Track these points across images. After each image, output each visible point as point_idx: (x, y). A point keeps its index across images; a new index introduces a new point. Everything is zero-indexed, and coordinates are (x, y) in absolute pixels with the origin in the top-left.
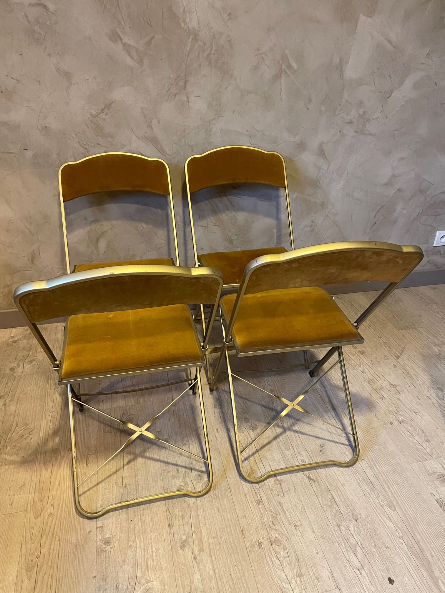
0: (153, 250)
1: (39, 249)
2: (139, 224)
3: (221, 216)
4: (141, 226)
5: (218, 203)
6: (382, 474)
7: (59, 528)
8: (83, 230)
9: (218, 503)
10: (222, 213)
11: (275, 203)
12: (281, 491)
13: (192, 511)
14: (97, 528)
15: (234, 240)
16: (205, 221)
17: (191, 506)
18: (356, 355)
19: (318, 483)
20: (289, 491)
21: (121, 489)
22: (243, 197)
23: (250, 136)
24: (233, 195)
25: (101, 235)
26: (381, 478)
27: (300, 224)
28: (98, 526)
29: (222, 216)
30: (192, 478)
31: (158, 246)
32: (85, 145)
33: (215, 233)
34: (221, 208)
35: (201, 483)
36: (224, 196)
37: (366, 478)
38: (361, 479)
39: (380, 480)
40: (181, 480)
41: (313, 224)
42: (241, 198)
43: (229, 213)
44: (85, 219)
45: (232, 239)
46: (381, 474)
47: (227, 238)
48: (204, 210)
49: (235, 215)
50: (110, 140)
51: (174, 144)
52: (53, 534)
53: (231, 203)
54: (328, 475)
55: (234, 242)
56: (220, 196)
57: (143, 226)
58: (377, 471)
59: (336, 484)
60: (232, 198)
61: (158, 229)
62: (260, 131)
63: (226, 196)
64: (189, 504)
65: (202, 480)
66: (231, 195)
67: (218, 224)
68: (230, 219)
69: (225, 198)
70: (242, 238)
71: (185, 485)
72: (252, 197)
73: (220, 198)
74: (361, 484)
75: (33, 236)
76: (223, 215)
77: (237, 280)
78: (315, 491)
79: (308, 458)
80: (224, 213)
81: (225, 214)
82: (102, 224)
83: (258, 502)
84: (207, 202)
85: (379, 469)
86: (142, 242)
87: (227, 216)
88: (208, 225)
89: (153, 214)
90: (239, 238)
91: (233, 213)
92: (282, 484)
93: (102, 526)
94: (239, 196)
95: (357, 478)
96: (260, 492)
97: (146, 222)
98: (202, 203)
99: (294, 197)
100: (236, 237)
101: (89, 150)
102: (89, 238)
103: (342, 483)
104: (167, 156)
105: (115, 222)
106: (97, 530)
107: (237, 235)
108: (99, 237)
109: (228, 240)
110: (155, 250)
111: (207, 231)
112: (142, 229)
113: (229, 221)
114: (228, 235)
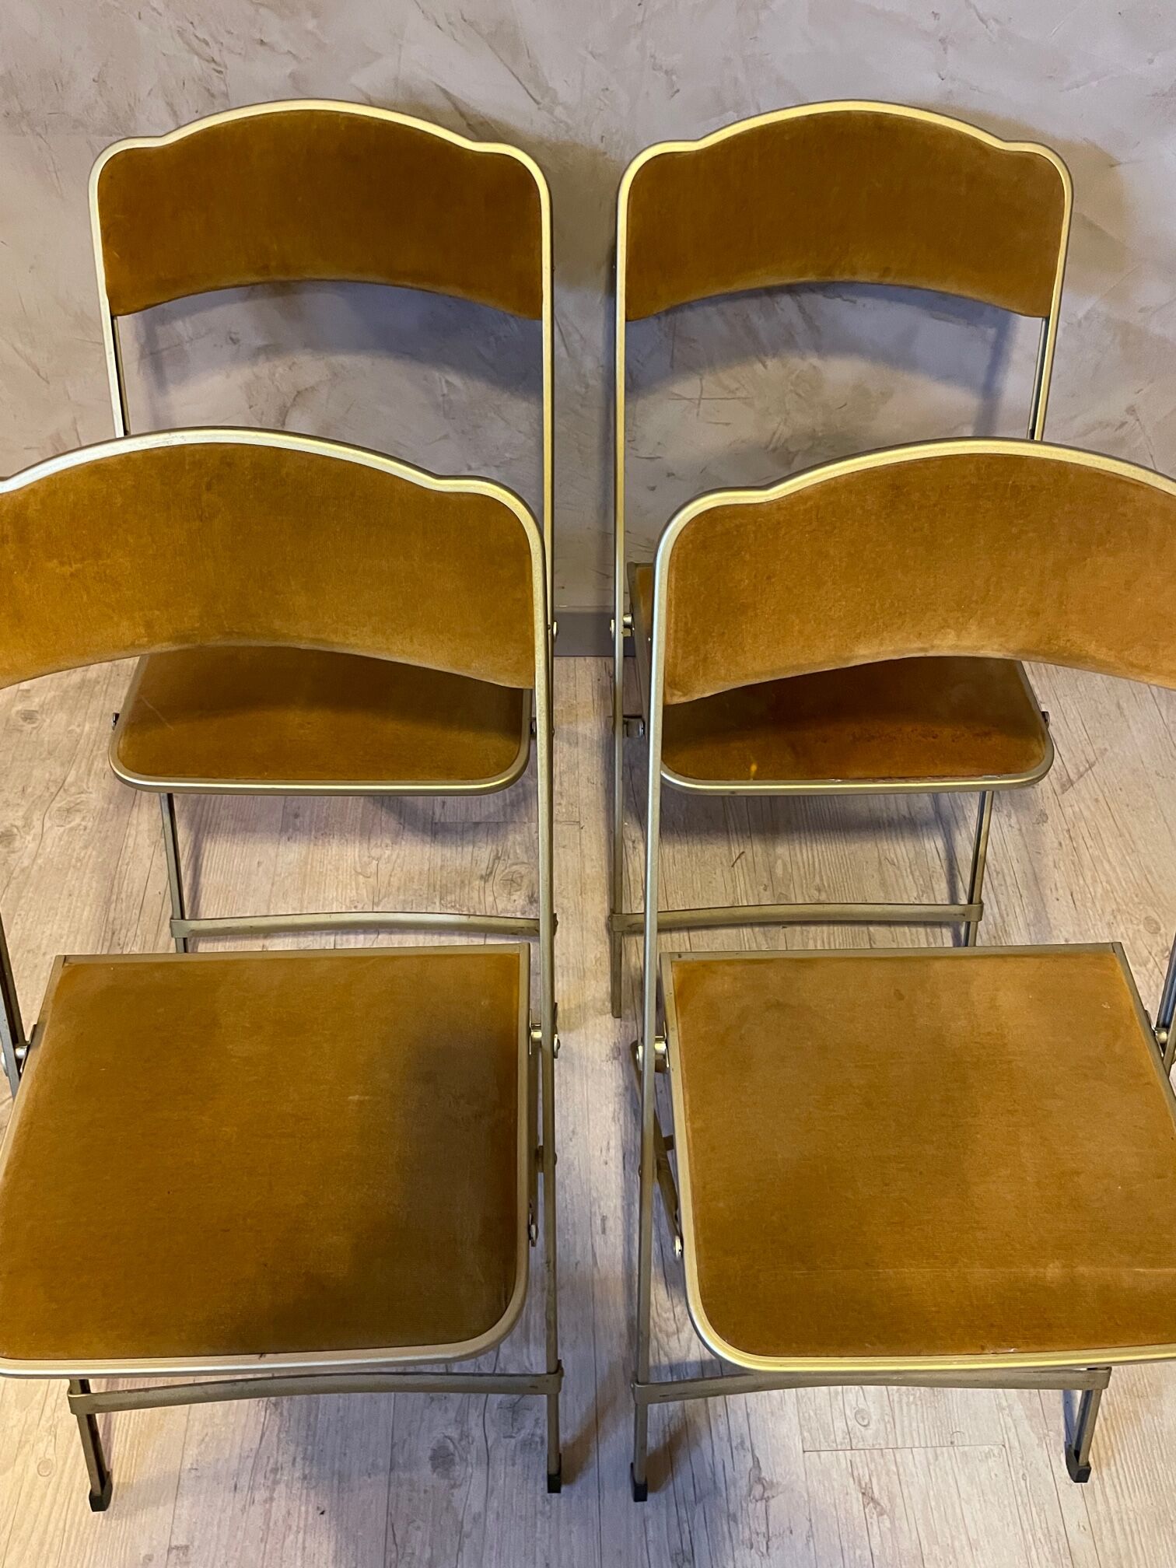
1: (76, 430)
2: (437, 374)
4: (443, 383)
6: (1117, 1527)
7: (61, 1525)
8: (228, 376)
9: (550, 1537)
10: (766, 355)
11: (991, 332)
12: (763, 1529)
13: (465, 1549)
14: (169, 1551)
15: (796, 454)
17: (467, 1528)
18: (1150, 966)
19: (892, 1522)
20: (788, 1532)
21: (263, 1413)
22: (861, 301)
23: (942, 41)
25: (294, 399)
26: (1108, 1543)
27: (1076, 416)
28: (174, 1543)
29: (766, 367)
30: (487, 1415)
31: (507, 455)
32: (207, 44)
33: (727, 424)
34: (763, 337)
35: (513, 1441)
37: (1058, 1533)
38: (1039, 1535)
39: (1103, 1546)
40: (452, 1414)
41: (1130, 419)
42: (855, 302)
44: (231, 339)
45: (792, 450)
46: (1111, 1522)
47: (771, 446)
48: (695, 341)
50: (311, 24)
51: (590, 57)
52: (41, 1544)
53: (808, 319)
54: (931, 1493)
55: (798, 460)
57: (454, 384)
58: (1101, 1508)
59: (952, 1537)
61: (506, 396)
63: (790, 292)
64: (460, 1518)
65: (519, 1430)
67: (742, 394)
68: (793, 377)
71: (461, 1440)
72: (902, 302)
74: (1034, 1552)
75: (48, 382)
76: (768, 361)
77: (754, 768)
78: (876, 1552)
79: (882, 1407)
80: (776, 356)
81: (777, 360)
82: (294, 363)
83: (680, 1558)
85: (1112, 1502)
86: (446, 437)
87: (784, 366)
88: (705, 396)
89: (492, 339)
91: (814, 361)
92: (772, 1502)
93: (187, 1547)
95: (1026, 1526)
96: (693, 1519)
97: (464, 367)
99: (1081, 314)
101: (226, 67)
102: (251, 407)
103: (973, 1535)
104: (559, 111)
105: (344, 360)
106: (170, 1556)
108: (288, 405)
109: (774, 450)
110: (497, 466)
111: (698, 415)
112: (445, 391)
113: (790, 387)
114: (778, 434)
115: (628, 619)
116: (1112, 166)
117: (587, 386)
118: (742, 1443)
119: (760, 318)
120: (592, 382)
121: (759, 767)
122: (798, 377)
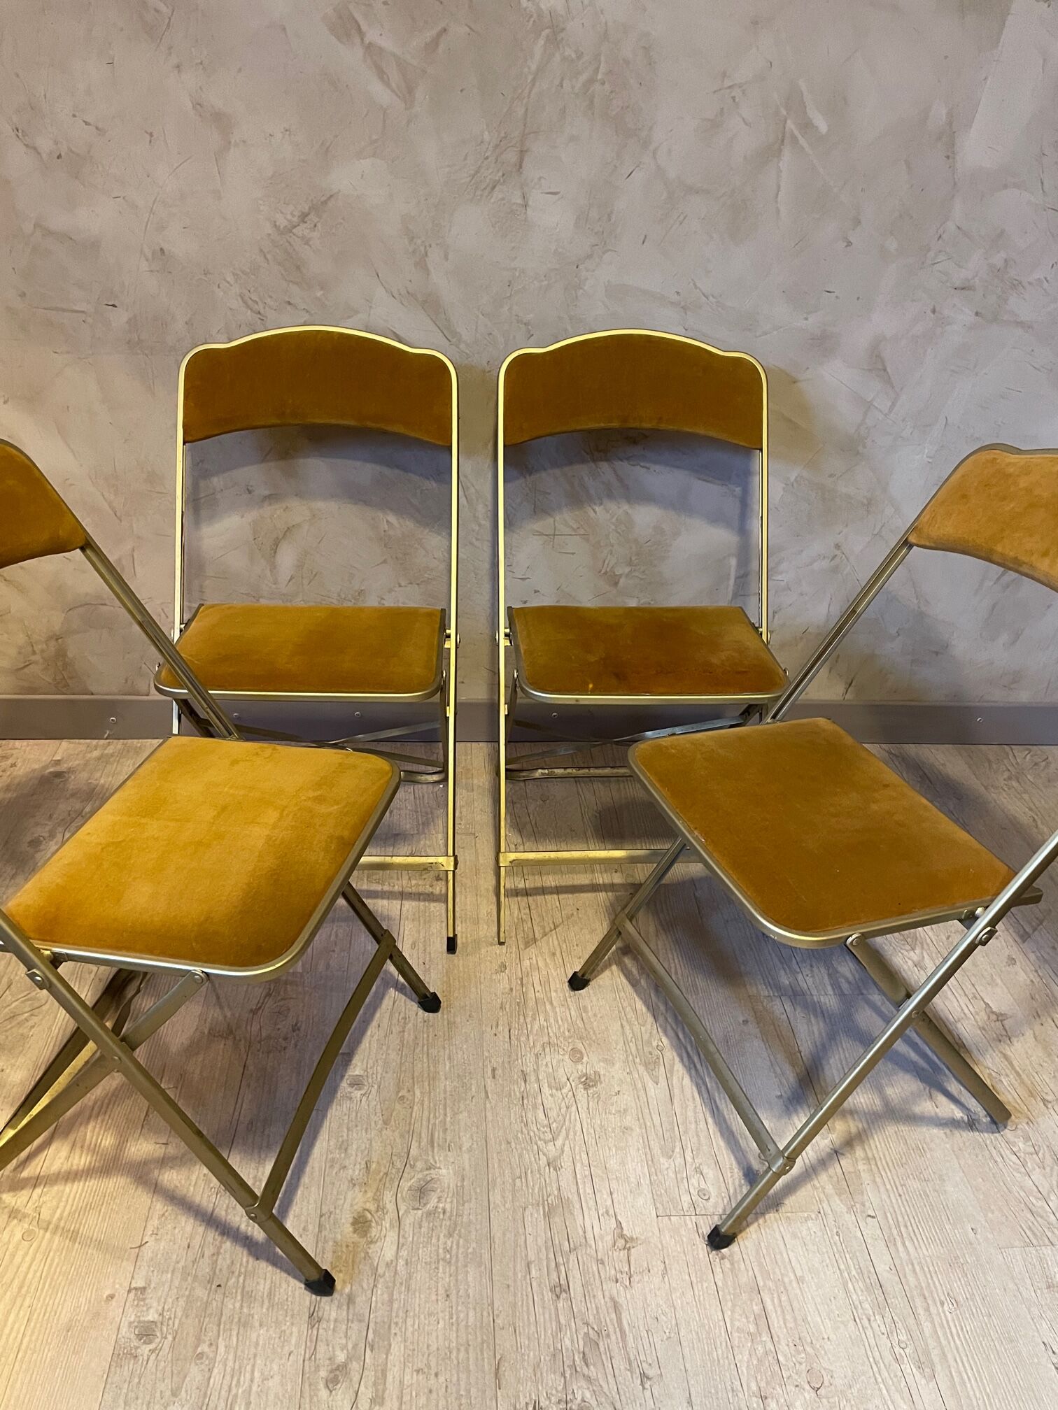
0: (411, 583)
1: (133, 556)
2: (381, 515)
3: (592, 514)
4: (385, 521)
5: (586, 479)
6: (918, 1268)
7: (38, 1274)
8: (242, 517)
9: (451, 1276)
10: (595, 504)
11: (738, 490)
12: (627, 1269)
13: (380, 1286)
14: (129, 1291)
15: (621, 576)
16: (551, 520)
17: (380, 1271)
19: (732, 1264)
20: (647, 1271)
21: (215, 1196)
22: (653, 467)
23: (683, 307)
24: (628, 459)
25: (285, 534)
26: (911, 1279)
27: (802, 551)
28: (133, 1285)
29: (595, 512)
30: (399, 1195)
32: (257, 303)
33: (573, 554)
34: (592, 492)
35: (420, 1212)
36: (601, 460)
37: (869, 1272)
38: (854, 1272)
39: (907, 1281)
40: (370, 1194)
41: (838, 552)
42: (649, 469)
43: (612, 506)
44: (248, 489)
45: (617, 573)
46: (913, 1265)
47: (603, 571)
48: (549, 494)
49: (630, 511)
50: (319, 294)
51: (481, 316)
52: (21, 1288)
53: (620, 480)
54: (762, 1244)
55: (622, 580)
56: (594, 461)
57: (392, 522)
58: (903, 1255)
59: (782, 1275)
60: (624, 467)
61: (427, 530)
62: (713, 296)
63: (607, 460)
64: (375, 1264)
65: (425, 1205)
66: (621, 460)
67: (582, 532)
68: (614, 520)
69: (604, 466)
70: (644, 572)
71: (377, 1211)
72: (678, 467)
73: (592, 465)
74: (850, 1285)
75: (121, 521)
76: (597, 509)
77: (591, 686)
78: (720, 1284)
79: (719, 1188)
80: (601, 504)
81: (602, 507)
82: (287, 507)
83: (558, 1290)
84: (557, 472)
85: (911, 1249)
86: (385, 562)
87: (608, 512)
88: (557, 533)
89: (418, 491)
90: (636, 574)
91: (626, 507)
92: (633, 1250)
93: (144, 1288)
94: (642, 464)
95: (842, 1267)
96: (568, 1262)
97: (400, 511)
98: (544, 474)
99: (792, 479)
100: (627, 570)
101: (266, 317)
102: (255, 539)
103: (799, 1273)
104: (462, 346)
105: (319, 505)
106: (130, 1295)
107: (630, 563)
108: (280, 537)
110: (418, 584)
111: (553, 546)
112: (386, 527)
113: (613, 527)
114: (606, 562)
115: (508, 631)
116: (794, 382)
117: (480, 525)
118: (607, 1212)
119: (589, 479)
120: (483, 522)
121: (594, 685)
122: (617, 520)
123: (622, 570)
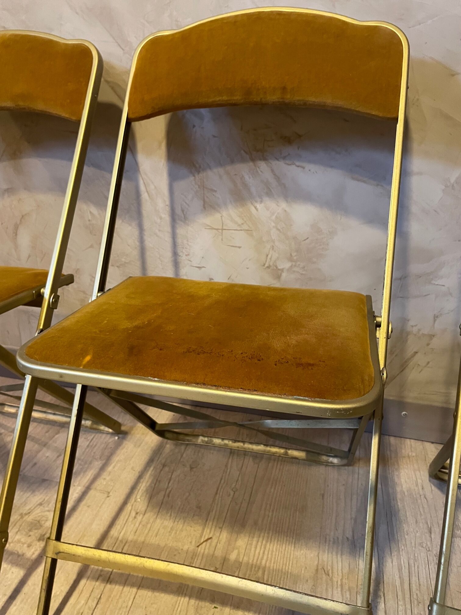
2: (84, 207)
3: (253, 209)
4: (89, 212)
5: (247, 177)
10: (256, 202)
15: (282, 270)
16: (218, 216)
24: (284, 158)
25: (21, 221)
29: (257, 210)
31: (123, 260)
33: (240, 247)
34: (253, 190)
36: (260, 160)
42: (304, 168)
43: (270, 204)
45: (279, 268)
47: (266, 265)
48: (216, 191)
49: (287, 209)
53: (278, 178)
55: (284, 275)
56: (253, 160)
60: (280, 166)
63: (265, 159)
66: (277, 159)
67: (245, 227)
68: (274, 217)
69: (262, 165)
70: (304, 267)
72: (332, 167)
73: (251, 164)
76: (258, 206)
80: (261, 202)
81: (263, 205)
82: (20, 199)
84: (221, 170)
87: (268, 209)
88: (224, 228)
90: (296, 269)
91: (284, 205)
94: (298, 163)
98: (210, 173)
99: (453, 180)
100: (287, 265)
107: (290, 259)
108: (18, 223)
109: (268, 267)
110: (118, 267)
111: (222, 240)
112: (90, 218)
113: (273, 224)
114: (269, 256)
116: (453, 75)
117: (161, 218)
119: (250, 178)
120: (163, 216)
122: (276, 217)
123: (285, 265)
